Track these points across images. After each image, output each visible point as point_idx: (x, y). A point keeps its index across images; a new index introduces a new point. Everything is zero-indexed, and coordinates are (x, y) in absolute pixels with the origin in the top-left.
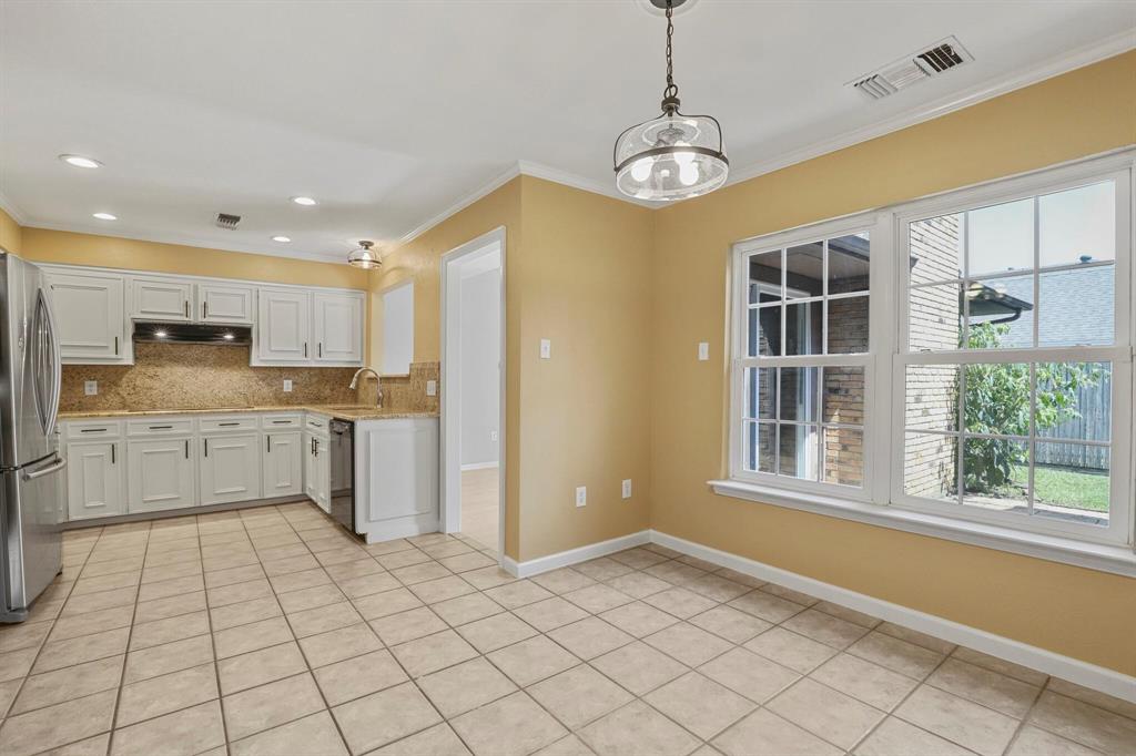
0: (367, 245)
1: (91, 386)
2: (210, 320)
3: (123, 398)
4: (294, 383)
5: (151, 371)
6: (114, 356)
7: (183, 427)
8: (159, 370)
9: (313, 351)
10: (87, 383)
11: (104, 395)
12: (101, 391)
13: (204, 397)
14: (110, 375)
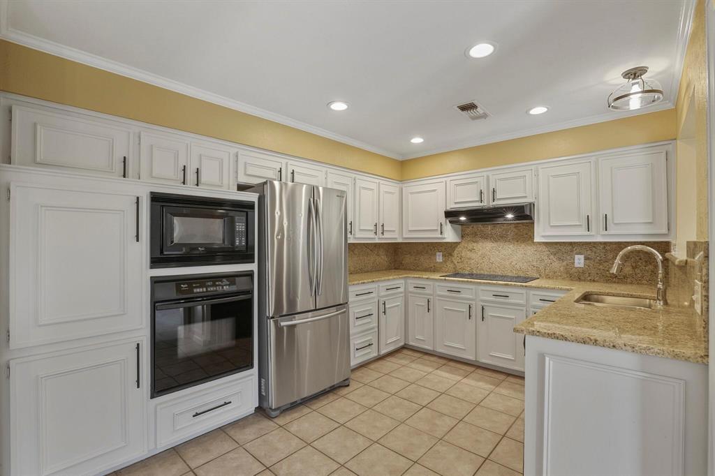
0: (634, 74)
1: (439, 256)
2: (498, 203)
3: (455, 264)
4: (586, 259)
5: (470, 246)
6: (440, 236)
7: (468, 293)
8: (475, 244)
9: (597, 225)
10: (438, 253)
11: (445, 262)
12: (444, 259)
13: (504, 268)
14: (448, 249)
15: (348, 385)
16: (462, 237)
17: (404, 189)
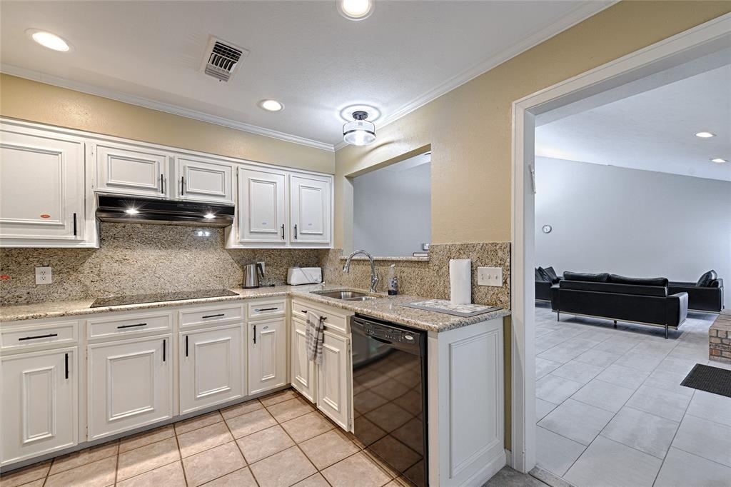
0: (360, 116)
1: (43, 273)
6: (73, 237)
7: (160, 323)
8: (128, 253)
9: (290, 233)
10: (39, 270)
11: (61, 282)
12: (57, 278)
13: (178, 282)
16: (102, 240)
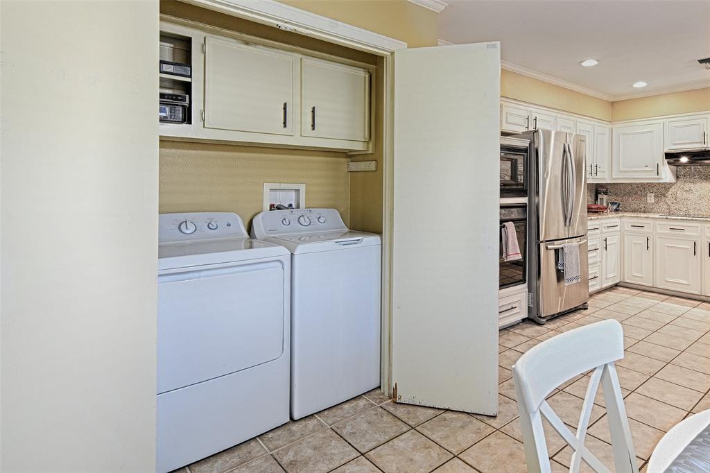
3: (669, 205)
5: (687, 186)
6: (656, 176)
7: (692, 230)
8: (692, 185)
10: (649, 195)
11: (658, 202)
12: (656, 200)
14: (661, 190)
15: (587, 309)
16: (677, 177)
17: (614, 130)
